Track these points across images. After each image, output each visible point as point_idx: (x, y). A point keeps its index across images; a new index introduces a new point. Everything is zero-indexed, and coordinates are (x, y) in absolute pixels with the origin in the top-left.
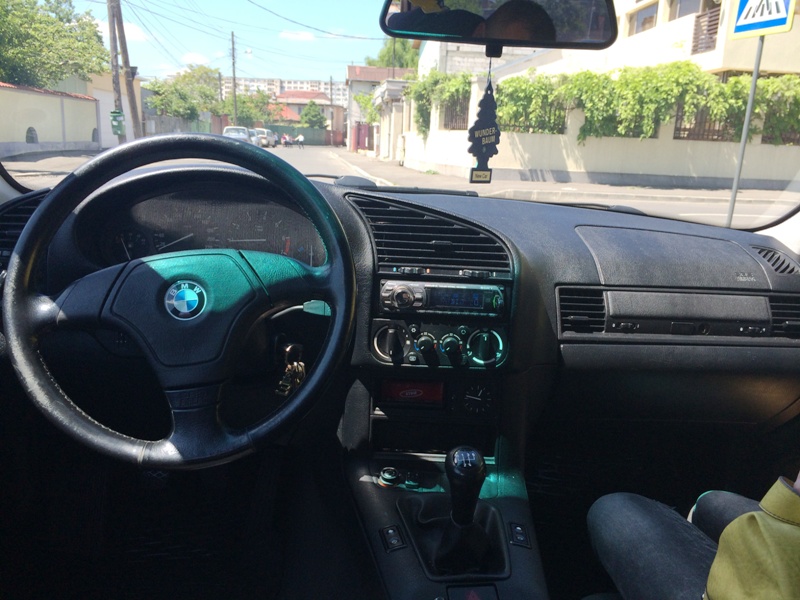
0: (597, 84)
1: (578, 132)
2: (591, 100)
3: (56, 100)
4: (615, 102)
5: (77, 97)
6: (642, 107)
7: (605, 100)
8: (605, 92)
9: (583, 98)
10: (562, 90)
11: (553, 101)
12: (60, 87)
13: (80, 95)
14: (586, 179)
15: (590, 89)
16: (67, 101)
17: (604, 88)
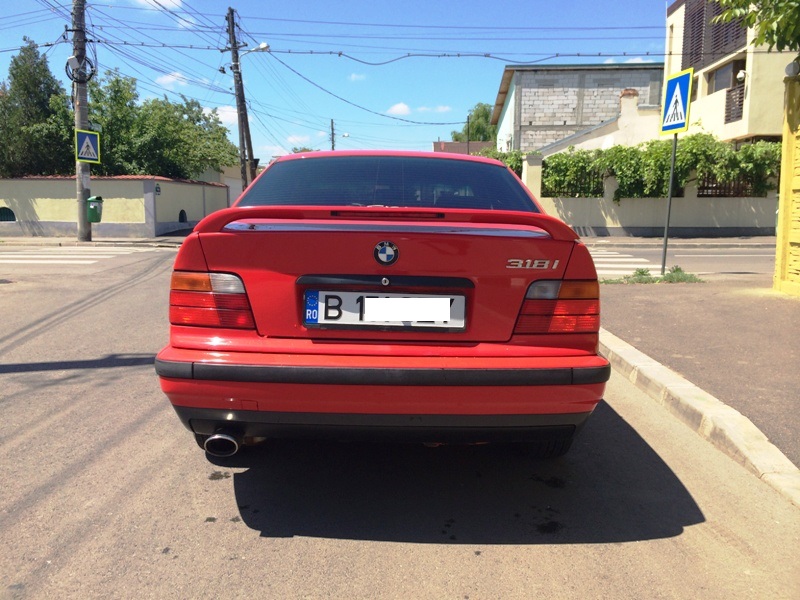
0: (625, 156)
1: (613, 195)
2: (621, 169)
3: (199, 188)
4: (641, 170)
5: (213, 185)
6: (663, 173)
7: (632, 169)
8: (633, 162)
9: (614, 167)
10: (597, 162)
11: (590, 172)
12: (202, 178)
13: (216, 183)
14: (623, 232)
15: (621, 161)
16: (207, 188)
17: (631, 159)
